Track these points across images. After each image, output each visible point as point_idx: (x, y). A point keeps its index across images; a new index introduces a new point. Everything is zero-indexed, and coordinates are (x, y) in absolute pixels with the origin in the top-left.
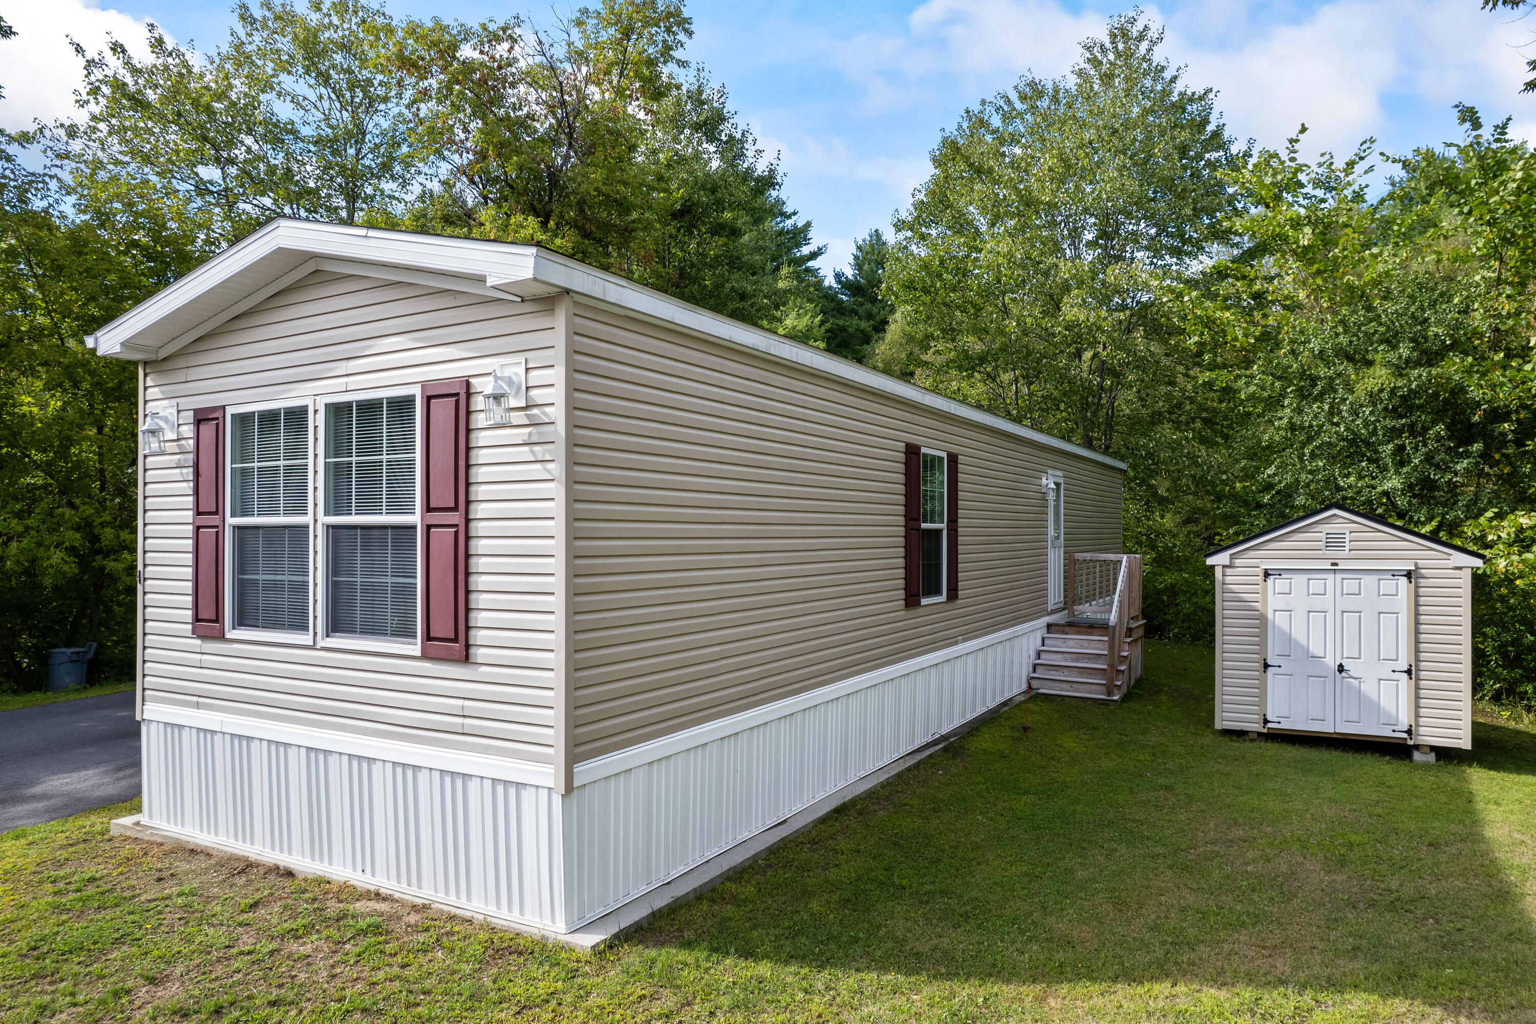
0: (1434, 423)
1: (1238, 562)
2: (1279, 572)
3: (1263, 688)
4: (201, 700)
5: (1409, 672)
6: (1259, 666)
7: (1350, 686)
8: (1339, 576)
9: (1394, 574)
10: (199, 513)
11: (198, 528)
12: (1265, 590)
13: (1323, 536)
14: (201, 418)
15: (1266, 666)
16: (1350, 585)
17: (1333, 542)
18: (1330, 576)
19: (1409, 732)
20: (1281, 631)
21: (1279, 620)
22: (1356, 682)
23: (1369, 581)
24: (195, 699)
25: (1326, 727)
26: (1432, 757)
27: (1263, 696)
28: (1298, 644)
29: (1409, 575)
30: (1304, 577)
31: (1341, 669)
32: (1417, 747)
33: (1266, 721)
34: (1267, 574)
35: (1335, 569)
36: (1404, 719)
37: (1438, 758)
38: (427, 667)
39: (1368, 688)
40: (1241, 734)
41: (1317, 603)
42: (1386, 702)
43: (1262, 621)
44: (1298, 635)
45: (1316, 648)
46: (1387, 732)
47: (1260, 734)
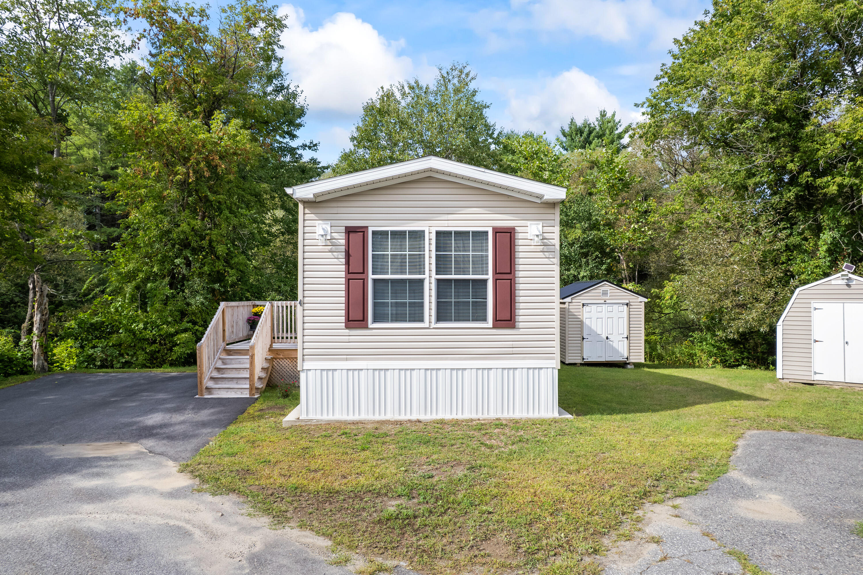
0: (595, 251)
1: (573, 301)
2: (588, 304)
3: (582, 347)
4: (348, 356)
5: (627, 338)
6: (581, 339)
7: (610, 344)
8: (607, 305)
9: (623, 304)
10: (349, 273)
11: (349, 279)
12: (583, 311)
13: (601, 291)
14: (350, 231)
15: (583, 339)
16: (610, 309)
17: (605, 293)
18: (604, 305)
19: (627, 358)
20: (588, 327)
21: (587, 322)
22: (611, 343)
23: (615, 306)
24: (345, 357)
25: (602, 359)
26: (633, 367)
27: (582, 350)
28: (593, 330)
29: (627, 304)
30: (595, 306)
31: (607, 338)
32: (629, 364)
33: (583, 359)
34: (583, 305)
35: (605, 303)
36: (626, 355)
37: (635, 366)
38: (495, 331)
39: (615, 345)
40: (575, 364)
41: (600, 315)
42: (620, 350)
43: (582, 322)
44: (593, 327)
45: (599, 332)
46: (621, 359)
47: (581, 364)
